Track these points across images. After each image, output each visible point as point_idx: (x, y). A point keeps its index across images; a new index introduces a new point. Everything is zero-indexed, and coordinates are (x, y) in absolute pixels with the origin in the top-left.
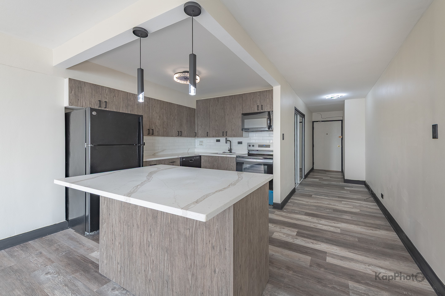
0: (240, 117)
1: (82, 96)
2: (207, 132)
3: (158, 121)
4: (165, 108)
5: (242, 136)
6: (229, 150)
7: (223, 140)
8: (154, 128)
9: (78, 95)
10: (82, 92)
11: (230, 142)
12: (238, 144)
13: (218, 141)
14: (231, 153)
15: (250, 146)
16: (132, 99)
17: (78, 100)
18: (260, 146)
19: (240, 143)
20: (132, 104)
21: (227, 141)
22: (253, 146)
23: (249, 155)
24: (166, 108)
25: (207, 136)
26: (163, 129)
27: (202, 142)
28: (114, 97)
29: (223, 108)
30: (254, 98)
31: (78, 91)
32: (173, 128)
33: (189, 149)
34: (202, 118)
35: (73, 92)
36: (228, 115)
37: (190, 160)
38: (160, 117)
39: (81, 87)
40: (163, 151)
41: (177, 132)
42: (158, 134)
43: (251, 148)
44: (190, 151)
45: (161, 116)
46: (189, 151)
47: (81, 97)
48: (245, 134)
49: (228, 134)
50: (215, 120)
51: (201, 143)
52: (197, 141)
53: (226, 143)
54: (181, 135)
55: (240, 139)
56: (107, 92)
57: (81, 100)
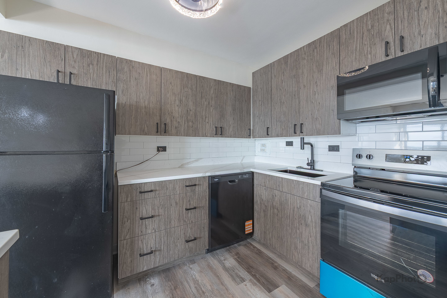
0: (332, 87)
1: (25, 63)
2: (268, 128)
3: (177, 109)
4: (192, 86)
5: (337, 132)
6: (308, 164)
7: (296, 141)
8: (168, 121)
9: (16, 61)
10: (25, 55)
11: (312, 146)
12: (329, 151)
13: (289, 144)
14: (314, 169)
15: (359, 156)
16: (126, 69)
17: (17, 69)
18: (390, 158)
19: (334, 148)
20: (125, 78)
21: (303, 144)
22: (369, 157)
23: (358, 179)
24: (194, 87)
25: (268, 135)
26: (188, 122)
27: (264, 145)
28: (89, 65)
29: (294, 76)
30: (372, 27)
31: (17, 53)
32: (207, 121)
33: (244, 157)
34: (261, 102)
35: (6, 56)
36: (304, 86)
37: (230, 181)
38: (181, 101)
39: (22, 47)
40: (197, 160)
41: (215, 129)
42: (177, 132)
43: (364, 162)
44: (246, 161)
45: (184, 100)
46: (243, 162)
47: (22, 65)
48: (344, 126)
49: (304, 130)
50: (281, 102)
51: (263, 148)
52: (258, 143)
53: (302, 148)
54: (221, 134)
55: (334, 140)
56: (75, 56)
57: (23, 71)
